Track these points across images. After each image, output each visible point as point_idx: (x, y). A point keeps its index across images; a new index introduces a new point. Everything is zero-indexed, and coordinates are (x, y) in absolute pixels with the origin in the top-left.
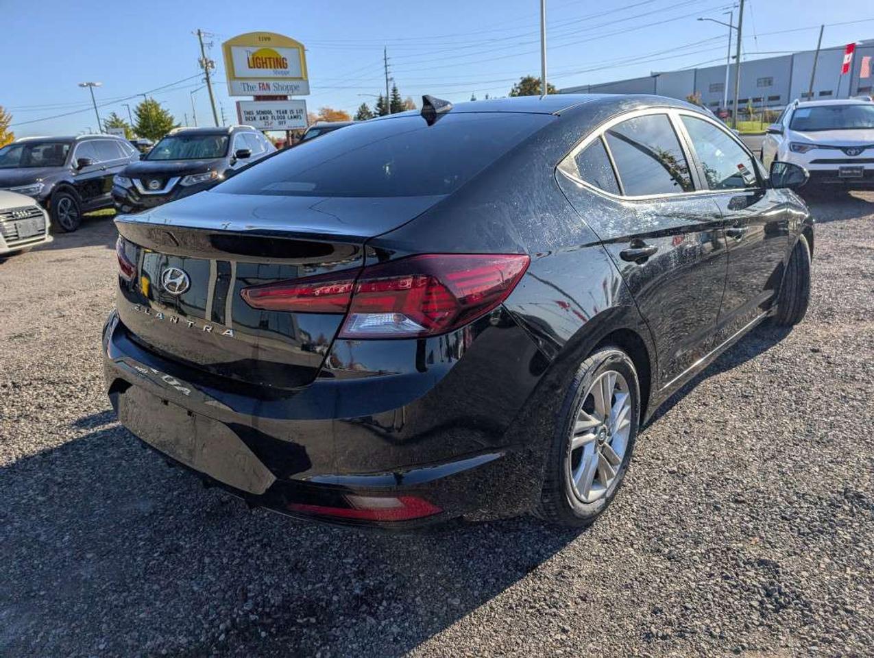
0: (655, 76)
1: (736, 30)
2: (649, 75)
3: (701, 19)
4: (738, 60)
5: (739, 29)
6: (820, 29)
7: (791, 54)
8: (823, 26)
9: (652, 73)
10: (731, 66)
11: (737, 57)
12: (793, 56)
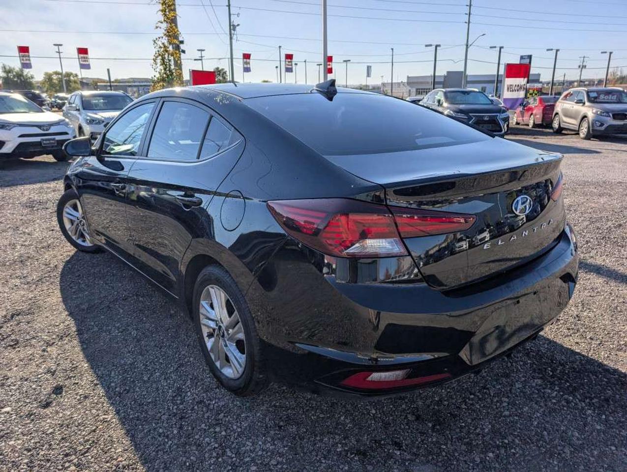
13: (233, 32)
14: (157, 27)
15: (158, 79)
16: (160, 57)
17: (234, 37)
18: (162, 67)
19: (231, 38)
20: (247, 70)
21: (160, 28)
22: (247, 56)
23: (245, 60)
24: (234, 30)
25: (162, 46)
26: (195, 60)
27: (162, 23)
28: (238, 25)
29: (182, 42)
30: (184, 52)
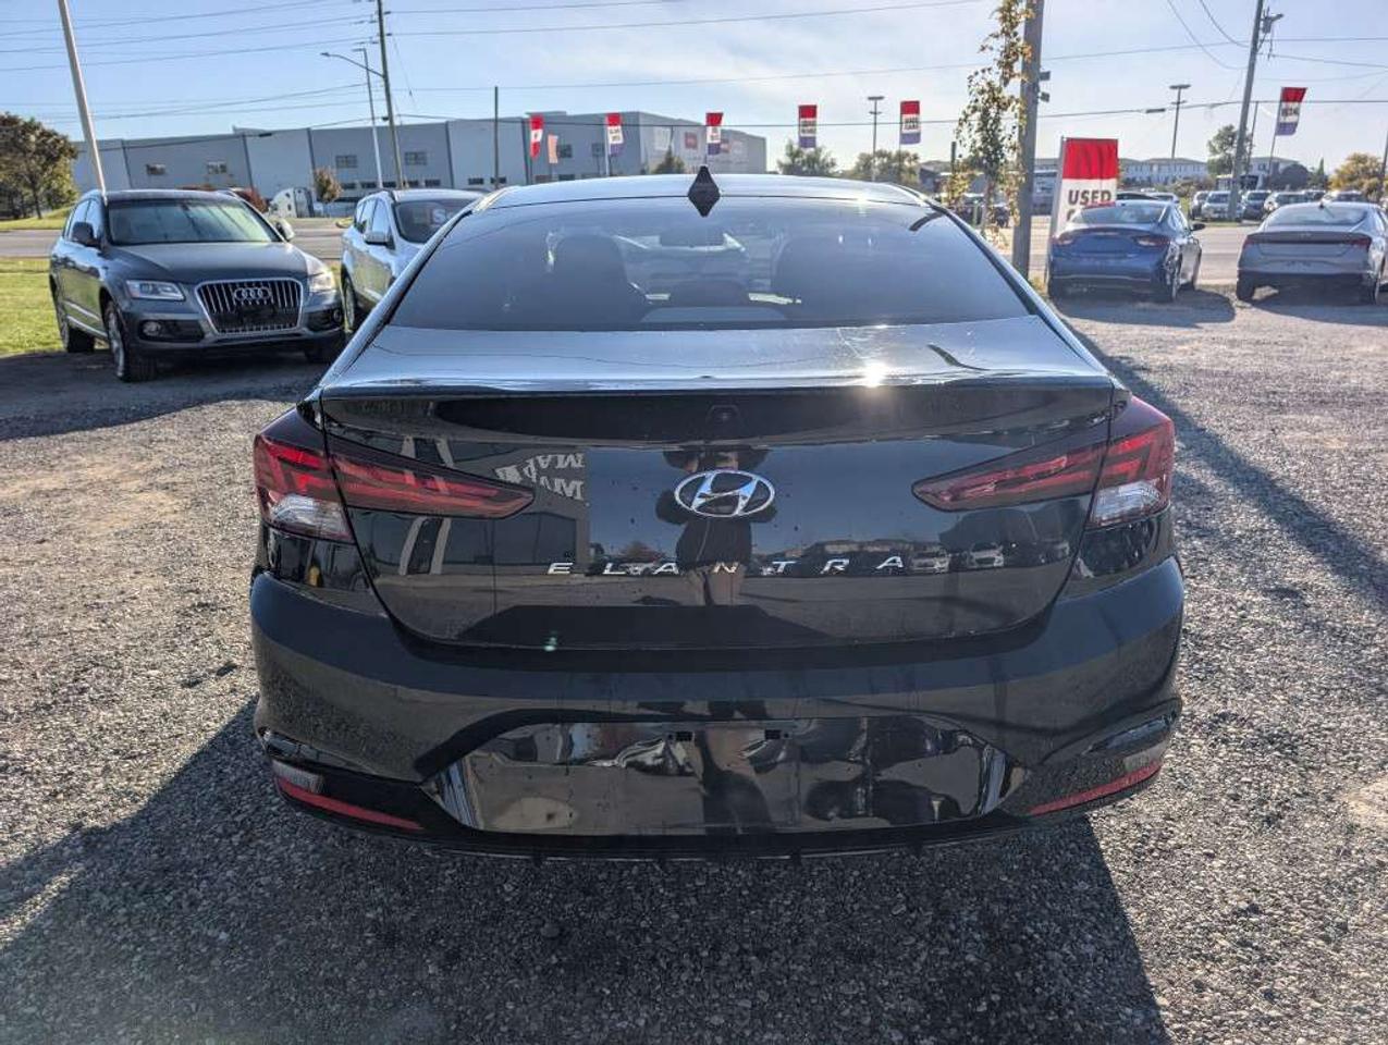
0: (241, 136)
1: (380, 79)
2: (230, 132)
3: (326, 54)
4: (391, 122)
5: (385, 76)
6: (493, 92)
7: (443, 121)
8: (496, 89)
9: (235, 129)
10: (379, 129)
11: (389, 118)
12: (446, 126)
13: (1261, 35)
14: (983, 49)
15: (965, 162)
16: (978, 114)
17: (1264, 48)
18: (978, 137)
19: (1254, 51)
20: (1285, 129)
21: (991, 49)
22: (1293, 95)
23: (1284, 105)
24: (1267, 29)
25: (987, 88)
26: (1149, 111)
27: (997, 37)
28: (1280, 16)
29: (1046, 76)
30: (1046, 97)
